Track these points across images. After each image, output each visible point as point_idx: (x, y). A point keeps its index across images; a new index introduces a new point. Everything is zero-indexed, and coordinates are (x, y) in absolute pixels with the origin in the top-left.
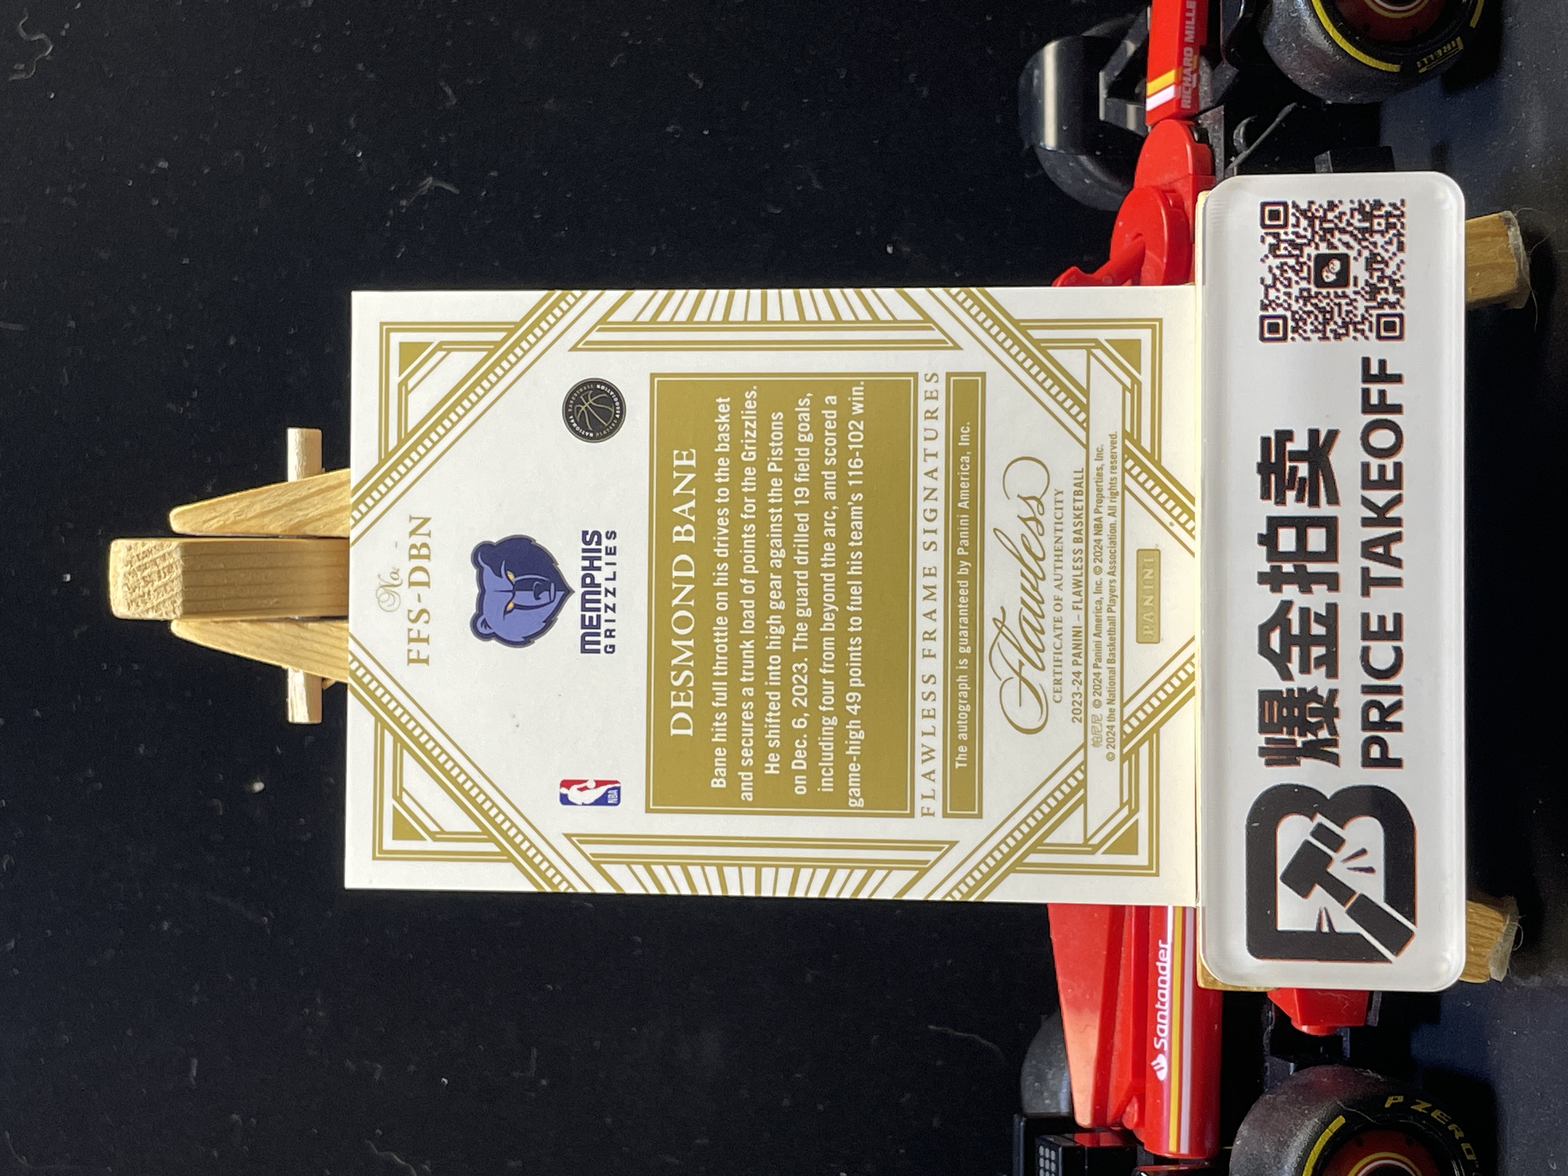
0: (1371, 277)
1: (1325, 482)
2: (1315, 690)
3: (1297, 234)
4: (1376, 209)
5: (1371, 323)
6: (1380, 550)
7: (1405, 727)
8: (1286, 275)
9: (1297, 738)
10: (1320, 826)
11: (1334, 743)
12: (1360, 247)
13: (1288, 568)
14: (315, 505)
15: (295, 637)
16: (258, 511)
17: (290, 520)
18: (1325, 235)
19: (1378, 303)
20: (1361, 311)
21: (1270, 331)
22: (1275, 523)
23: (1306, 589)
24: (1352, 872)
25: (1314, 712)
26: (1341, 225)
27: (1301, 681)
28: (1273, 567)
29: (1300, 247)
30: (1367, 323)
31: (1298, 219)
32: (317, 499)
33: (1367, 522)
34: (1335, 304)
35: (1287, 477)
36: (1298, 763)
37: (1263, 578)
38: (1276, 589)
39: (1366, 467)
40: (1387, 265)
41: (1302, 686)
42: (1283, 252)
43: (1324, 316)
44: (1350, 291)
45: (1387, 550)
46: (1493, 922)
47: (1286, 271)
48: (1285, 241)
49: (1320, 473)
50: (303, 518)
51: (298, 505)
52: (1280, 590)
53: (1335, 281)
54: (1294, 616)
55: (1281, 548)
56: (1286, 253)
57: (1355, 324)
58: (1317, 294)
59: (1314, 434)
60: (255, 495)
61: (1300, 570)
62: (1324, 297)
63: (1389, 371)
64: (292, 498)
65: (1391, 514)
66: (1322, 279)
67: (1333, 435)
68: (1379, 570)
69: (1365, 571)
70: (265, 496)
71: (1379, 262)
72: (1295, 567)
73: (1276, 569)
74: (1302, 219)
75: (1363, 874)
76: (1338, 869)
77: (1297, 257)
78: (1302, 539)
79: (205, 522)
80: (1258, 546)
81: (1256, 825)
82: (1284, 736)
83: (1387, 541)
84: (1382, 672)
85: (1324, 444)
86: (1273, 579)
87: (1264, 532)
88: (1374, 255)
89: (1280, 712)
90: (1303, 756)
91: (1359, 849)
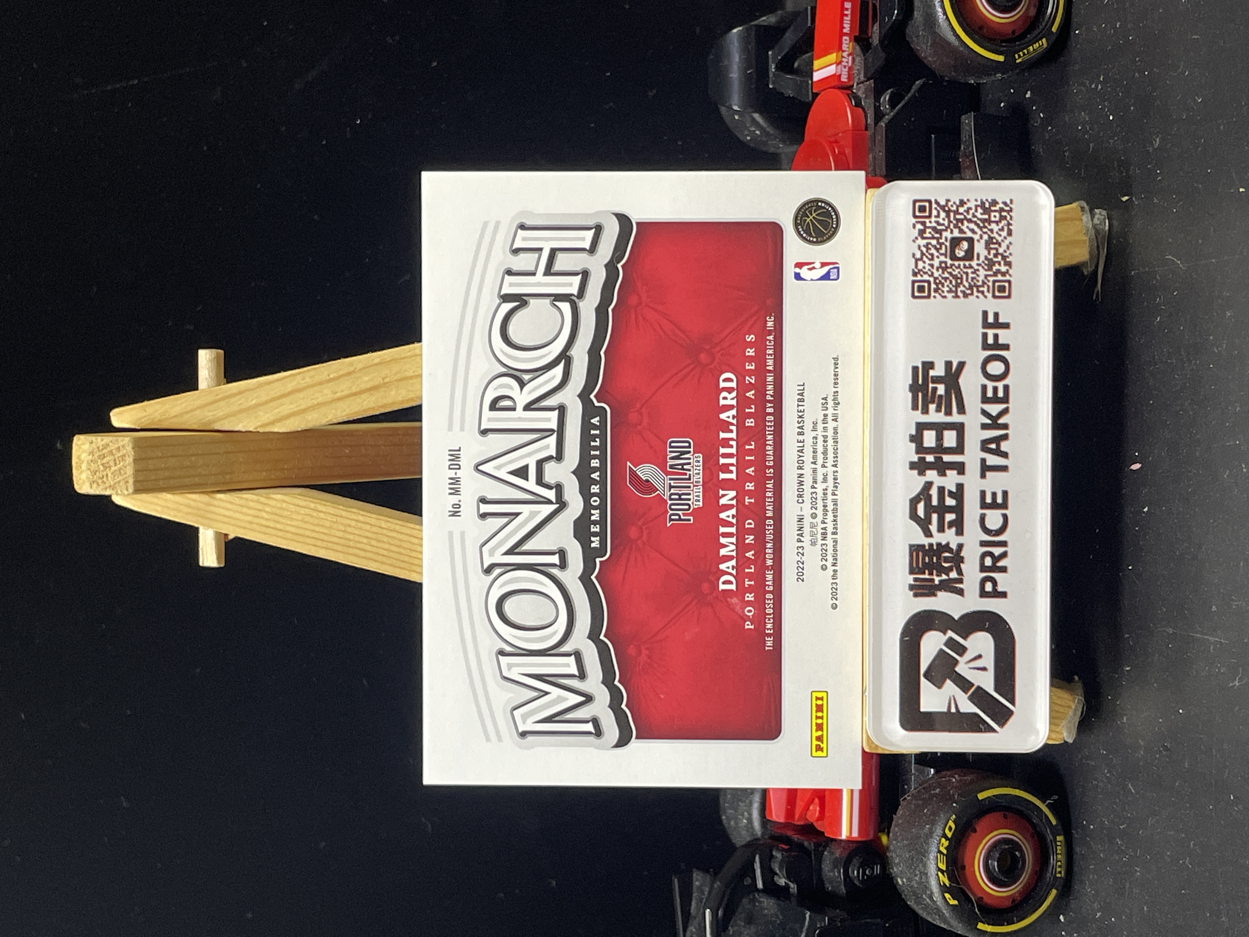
0: (989, 253)
1: (956, 398)
2: (948, 544)
3: (938, 223)
4: (992, 206)
5: (988, 286)
6: (993, 446)
7: (1009, 570)
8: (930, 252)
9: (935, 577)
10: (951, 639)
11: (961, 581)
12: (981, 233)
13: (930, 458)
14: (222, 408)
15: (206, 504)
16: (179, 412)
17: (203, 419)
18: (957, 224)
19: (994, 273)
20: (981, 278)
21: (919, 291)
22: (921, 427)
23: (942, 474)
24: (973, 671)
25: (946, 560)
26: (969, 217)
27: (938, 538)
28: (920, 458)
29: (940, 232)
30: (986, 287)
31: (939, 212)
32: (222, 403)
33: (984, 427)
34: (964, 272)
35: (930, 394)
36: (935, 595)
37: (913, 466)
38: (922, 473)
39: (984, 388)
40: (1000, 245)
41: (939, 541)
42: (927, 235)
43: (956, 281)
44: (974, 263)
45: (998, 446)
46: (1066, 701)
47: (930, 249)
48: (929, 227)
49: (953, 392)
50: (212, 417)
51: (208, 408)
52: (925, 475)
53: (964, 256)
54: (934, 492)
55: (926, 445)
56: (930, 236)
57: (978, 287)
58: (952, 265)
59: (948, 364)
60: (176, 400)
61: (938, 460)
62: (957, 268)
63: (1001, 321)
64: (203, 402)
65: (1001, 421)
66: (955, 255)
67: (961, 365)
68: (993, 460)
69: (983, 461)
70: (183, 400)
71: (994, 244)
72: (935, 458)
73: (922, 460)
74: (941, 212)
75: (980, 672)
76: (962, 669)
77: (938, 239)
78: (940, 438)
79: (139, 420)
80: (909, 443)
81: (907, 638)
82: (927, 576)
83: (998, 440)
84: (992, 531)
85: (956, 371)
86: (920, 467)
87: (914, 433)
88: (991, 238)
89: (923, 559)
90: (939, 590)
91: (976, 654)
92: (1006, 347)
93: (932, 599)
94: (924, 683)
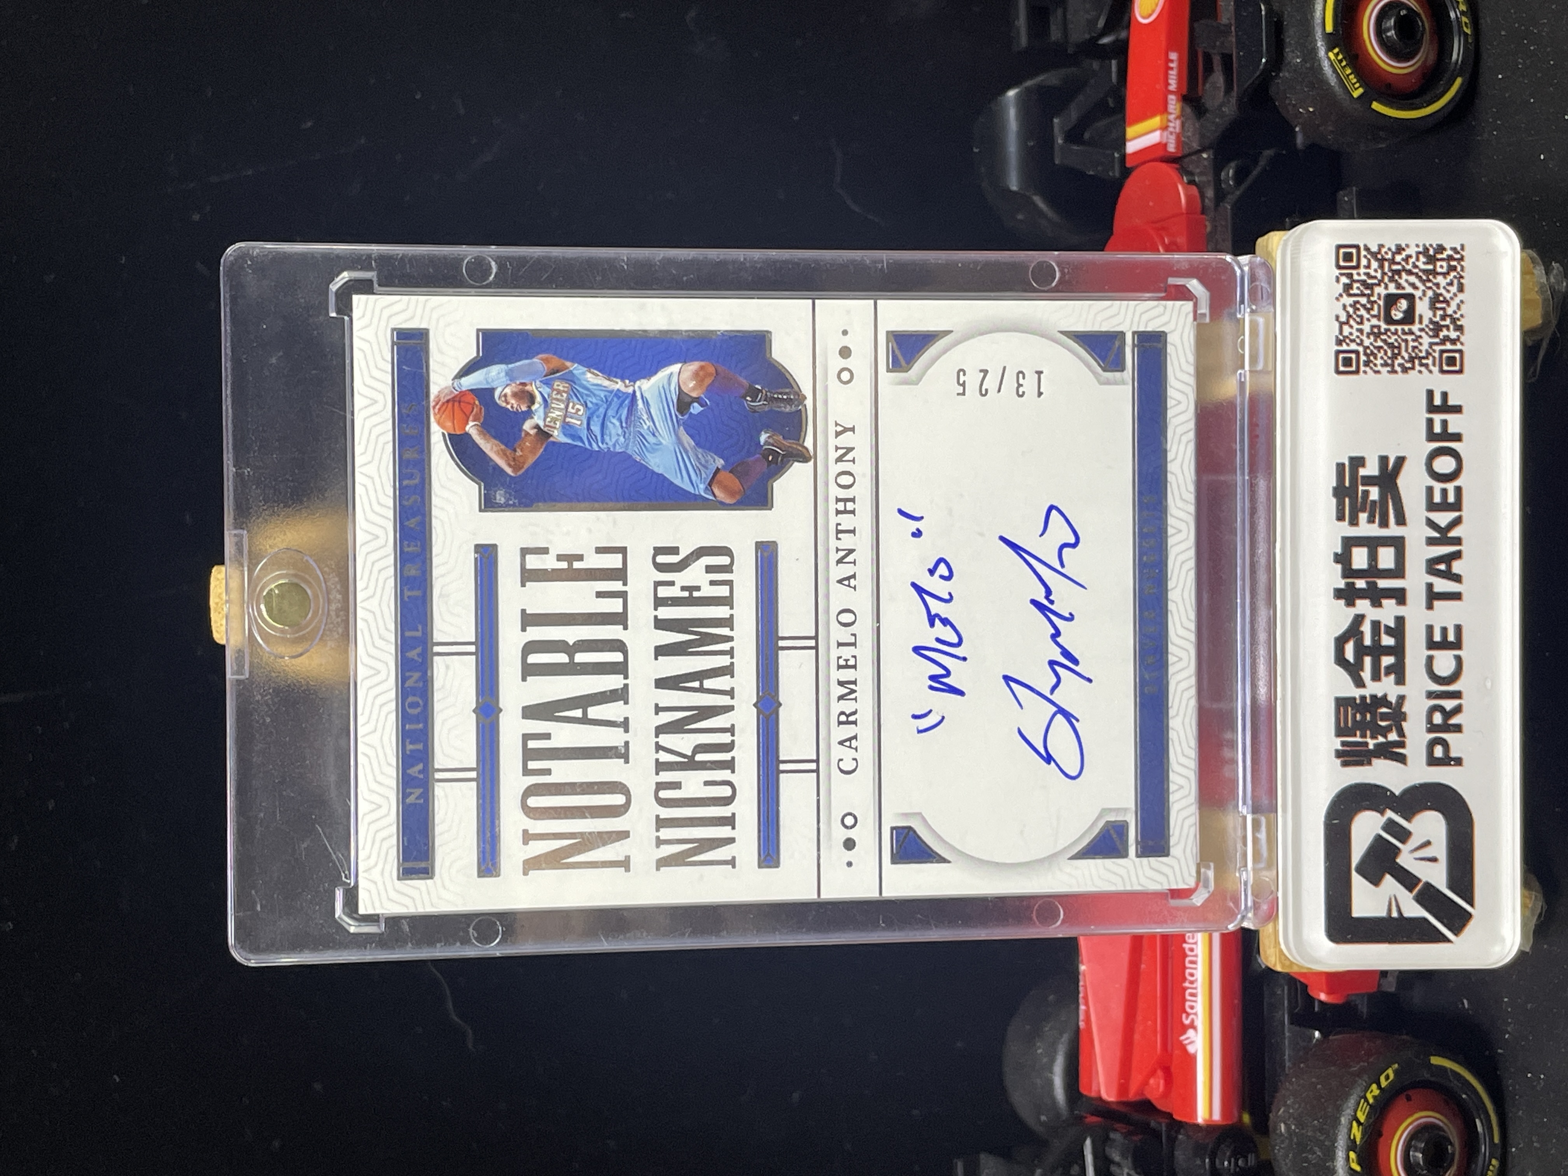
0: (1435, 316)
1: (1393, 505)
2: (1385, 696)
3: (1367, 274)
4: (1438, 253)
5: (1434, 358)
6: (1442, 567)
7: (1464, 729)
8: (1358, 313)
9: (1369, 740)
10: (1390, 820)
11: (1402, 745)
12: (1424, 288)
13: (1361, 584)
18: (1393, 276)
19: (1441, 339)
20: (1425, 347)
21: (1344, 365)
22: (1349, 543)
23: (1377, 604)
24: (1418, 862)
25: (1384, 717)
26: (1409, 267)
27: (1373, 689)
28: (1347, 584)
29: (1370, 287)
30: (1431, 358)
31: (1369, 261)
33: (1431, 542)
34: (1403, 340)
35: (1360, 500)
36: (1369, 763)
37: (1339, 594)
38: (1350, 603)
39: (1430, 490)
40: (1449, 305)
41: (1374, 693)
42: (1355, 291)
43: (1393, 351)
44: (1415, 328)
45: (1449, 567)
47: (1358, 309)
48: (1358, 281)
49: (1389, 497)
52: (1353, 605)
53: (1402, 318)
54: (1366, 628)
55: (1355, 566)
56: (1358, 292)
57: (1421, 358)
58: (1387, 330)
59: (1384, 460)
61: (1372, 586)
62: (1393, 333)
63: (1451, 402)
65: (1453, 534)
66: (1392, 318)
67: (1400, 461)
68: (1442, 585)
69: (1430, 586)
71: (1442, 302)
72: (1367, 583)
73: (1350, 586)
74: (1372, 261)
75: (1428, 863)
76: (1406, 860)
77: (1368, 296)
78: (1373, 557)
80: (1334, 564)
81: (1334, 821)
82: (1358, 739)
83: (1449, 559)
84: (1444, 678)
85: (1392, 471)
86: (1348, 595)
87: (1339, 551)
88: (1437, 296)
89: (1354, 716)
90: (1375, 757)
91: (1424, 840)
92: (1457, 437)
93: (1366, 768)
94: (1357, 879)
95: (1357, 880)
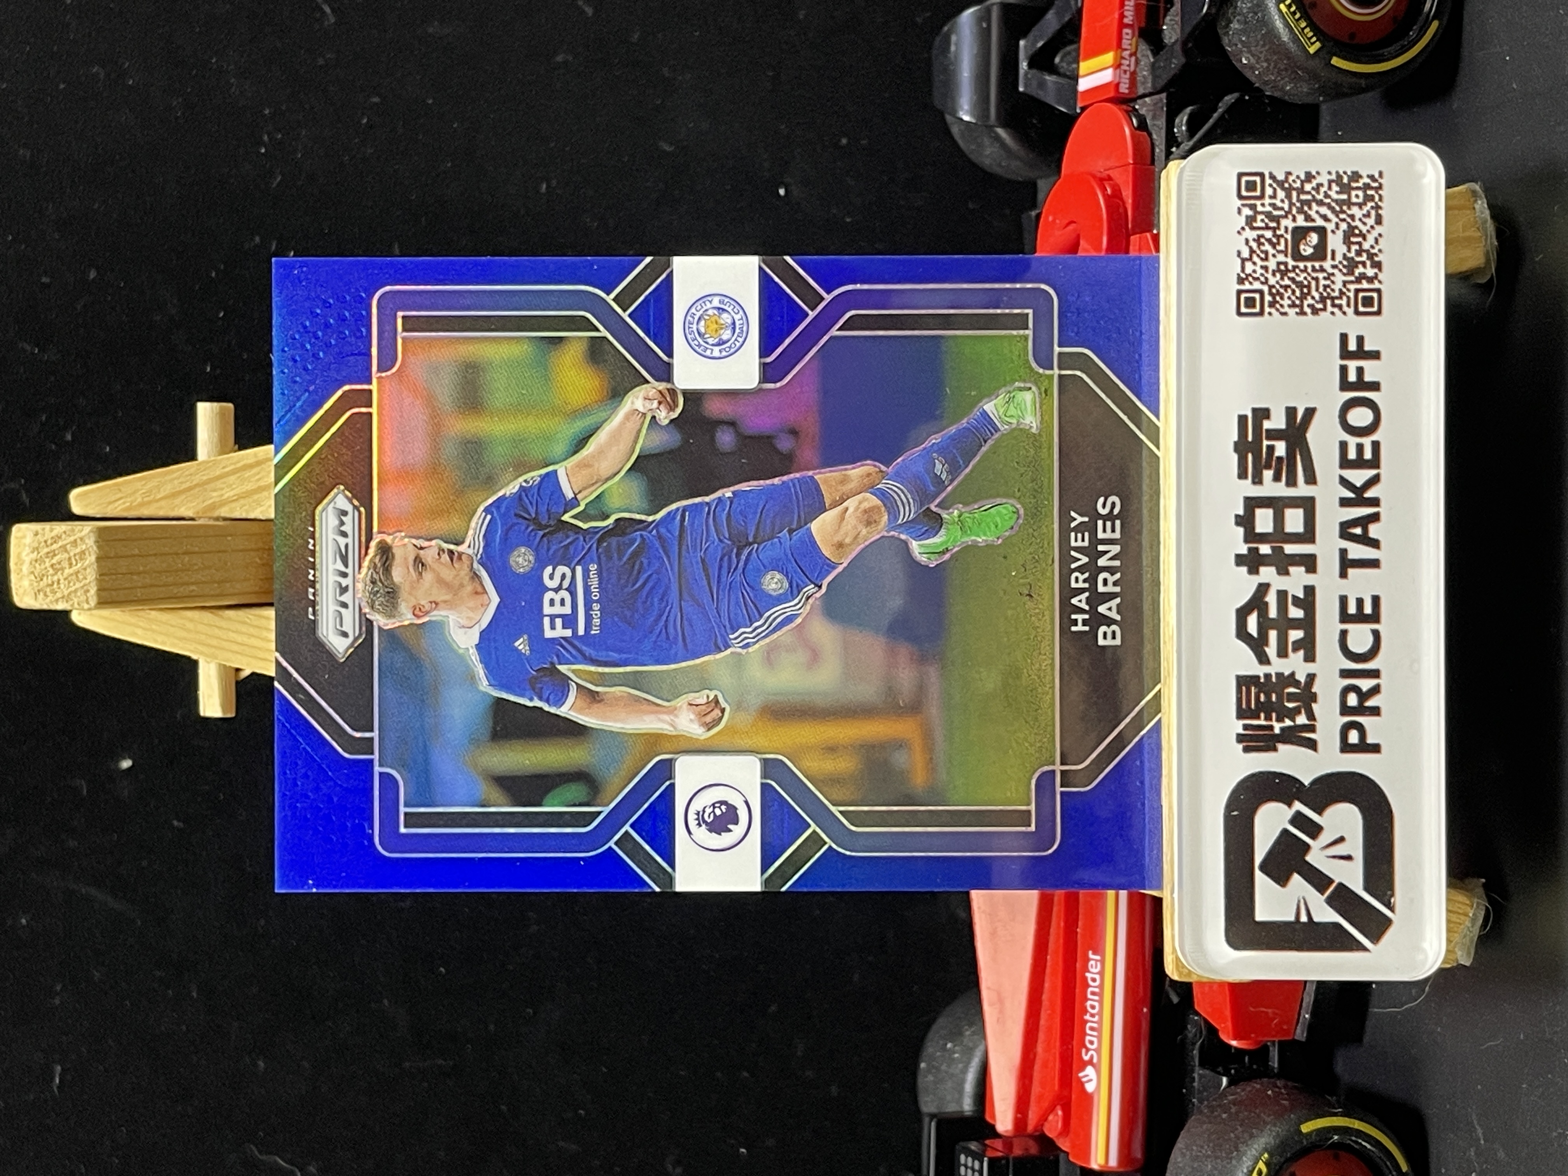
0: (1349, 250)
1: (1302, 460)
2: (1293, 674)
3: (1273, 206)
4: (1353, 181)
5: (1348, 298)
6: (1358, 531)
7: (1383, 711)
8: (1263, 248)
9: (1274, 723)
10: (1298, 813)
11: (1312, 729)
12: (1337, 220)
13: (1265, 549)
14: (231, 485)
15: (210, 625)
16: (167, 492)
17: (204, 502)
18: (1302, 207)
19: (1356, 278)
20: (1338, 286)
21: (1247, 306)
22: (1252, 504)
23: (1283, 571)
24: (1332, 860)
25: (1291, 697)
26: (1320, 197)
27: (1278, 666)
28: (1250, 549)
29: (1277, 219)
30: (1345, 298)
31: (1275, 189)
32: (232, 478)
33: (1345, 502)
34: (1313, 278)
35: (1264, 455)
36: (1275, 749)
37: (1240, 560)
38: (1254, 570)
39: (1343, 446)
40: (1365, 239)
41: (1281, 671)
42: (1259, 224)
43: (1302, 291)
44: (1327, 265)
45: (1365, 530)
46: (1460, 906)
47: (1263, 244)
48: (1261, 213)
49: (1298, 453)
50: (217, 500)
51: (212, 485)
52: (1257, 572)
53: (1312, 254)
54: (1271, 598)
55: (1259, 530)
56: (1263, 225)
57: (1333, 299)
58: (1295, 267)
59: (1291, 412)
60: (166, 474)
61: (1277, 551)
62: (1301, 271)
63: (1367, 348)
64: (205, 478)
65: (1368, 494)
66: (1300, 253)
67: (1310, 413)
68: (1357, 551)
69: (1343, 552)
70: (175, 475)
71: (1357, 236)
72: (1273, 548)
73: (1254, 551)
74: (1279, 191)
75: (1342, 862)
76: (1316, 858)
77: (1274, 229)
78: (1279, 520)
79: (110, 503)
80: (1235, 527)
81: (1235, 813)
82: (1262, 722)
83: (1365, 522)
84: (1360, 655)
85: (1301, 423)
86: (1251, 561)
87: (1241, 512)
88: (1351, 228)
89: (1258, 696)
90: (1280, 742)
91: (1337, 836)
93: (1271, 755)
95: (1261, 879)
